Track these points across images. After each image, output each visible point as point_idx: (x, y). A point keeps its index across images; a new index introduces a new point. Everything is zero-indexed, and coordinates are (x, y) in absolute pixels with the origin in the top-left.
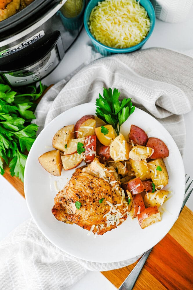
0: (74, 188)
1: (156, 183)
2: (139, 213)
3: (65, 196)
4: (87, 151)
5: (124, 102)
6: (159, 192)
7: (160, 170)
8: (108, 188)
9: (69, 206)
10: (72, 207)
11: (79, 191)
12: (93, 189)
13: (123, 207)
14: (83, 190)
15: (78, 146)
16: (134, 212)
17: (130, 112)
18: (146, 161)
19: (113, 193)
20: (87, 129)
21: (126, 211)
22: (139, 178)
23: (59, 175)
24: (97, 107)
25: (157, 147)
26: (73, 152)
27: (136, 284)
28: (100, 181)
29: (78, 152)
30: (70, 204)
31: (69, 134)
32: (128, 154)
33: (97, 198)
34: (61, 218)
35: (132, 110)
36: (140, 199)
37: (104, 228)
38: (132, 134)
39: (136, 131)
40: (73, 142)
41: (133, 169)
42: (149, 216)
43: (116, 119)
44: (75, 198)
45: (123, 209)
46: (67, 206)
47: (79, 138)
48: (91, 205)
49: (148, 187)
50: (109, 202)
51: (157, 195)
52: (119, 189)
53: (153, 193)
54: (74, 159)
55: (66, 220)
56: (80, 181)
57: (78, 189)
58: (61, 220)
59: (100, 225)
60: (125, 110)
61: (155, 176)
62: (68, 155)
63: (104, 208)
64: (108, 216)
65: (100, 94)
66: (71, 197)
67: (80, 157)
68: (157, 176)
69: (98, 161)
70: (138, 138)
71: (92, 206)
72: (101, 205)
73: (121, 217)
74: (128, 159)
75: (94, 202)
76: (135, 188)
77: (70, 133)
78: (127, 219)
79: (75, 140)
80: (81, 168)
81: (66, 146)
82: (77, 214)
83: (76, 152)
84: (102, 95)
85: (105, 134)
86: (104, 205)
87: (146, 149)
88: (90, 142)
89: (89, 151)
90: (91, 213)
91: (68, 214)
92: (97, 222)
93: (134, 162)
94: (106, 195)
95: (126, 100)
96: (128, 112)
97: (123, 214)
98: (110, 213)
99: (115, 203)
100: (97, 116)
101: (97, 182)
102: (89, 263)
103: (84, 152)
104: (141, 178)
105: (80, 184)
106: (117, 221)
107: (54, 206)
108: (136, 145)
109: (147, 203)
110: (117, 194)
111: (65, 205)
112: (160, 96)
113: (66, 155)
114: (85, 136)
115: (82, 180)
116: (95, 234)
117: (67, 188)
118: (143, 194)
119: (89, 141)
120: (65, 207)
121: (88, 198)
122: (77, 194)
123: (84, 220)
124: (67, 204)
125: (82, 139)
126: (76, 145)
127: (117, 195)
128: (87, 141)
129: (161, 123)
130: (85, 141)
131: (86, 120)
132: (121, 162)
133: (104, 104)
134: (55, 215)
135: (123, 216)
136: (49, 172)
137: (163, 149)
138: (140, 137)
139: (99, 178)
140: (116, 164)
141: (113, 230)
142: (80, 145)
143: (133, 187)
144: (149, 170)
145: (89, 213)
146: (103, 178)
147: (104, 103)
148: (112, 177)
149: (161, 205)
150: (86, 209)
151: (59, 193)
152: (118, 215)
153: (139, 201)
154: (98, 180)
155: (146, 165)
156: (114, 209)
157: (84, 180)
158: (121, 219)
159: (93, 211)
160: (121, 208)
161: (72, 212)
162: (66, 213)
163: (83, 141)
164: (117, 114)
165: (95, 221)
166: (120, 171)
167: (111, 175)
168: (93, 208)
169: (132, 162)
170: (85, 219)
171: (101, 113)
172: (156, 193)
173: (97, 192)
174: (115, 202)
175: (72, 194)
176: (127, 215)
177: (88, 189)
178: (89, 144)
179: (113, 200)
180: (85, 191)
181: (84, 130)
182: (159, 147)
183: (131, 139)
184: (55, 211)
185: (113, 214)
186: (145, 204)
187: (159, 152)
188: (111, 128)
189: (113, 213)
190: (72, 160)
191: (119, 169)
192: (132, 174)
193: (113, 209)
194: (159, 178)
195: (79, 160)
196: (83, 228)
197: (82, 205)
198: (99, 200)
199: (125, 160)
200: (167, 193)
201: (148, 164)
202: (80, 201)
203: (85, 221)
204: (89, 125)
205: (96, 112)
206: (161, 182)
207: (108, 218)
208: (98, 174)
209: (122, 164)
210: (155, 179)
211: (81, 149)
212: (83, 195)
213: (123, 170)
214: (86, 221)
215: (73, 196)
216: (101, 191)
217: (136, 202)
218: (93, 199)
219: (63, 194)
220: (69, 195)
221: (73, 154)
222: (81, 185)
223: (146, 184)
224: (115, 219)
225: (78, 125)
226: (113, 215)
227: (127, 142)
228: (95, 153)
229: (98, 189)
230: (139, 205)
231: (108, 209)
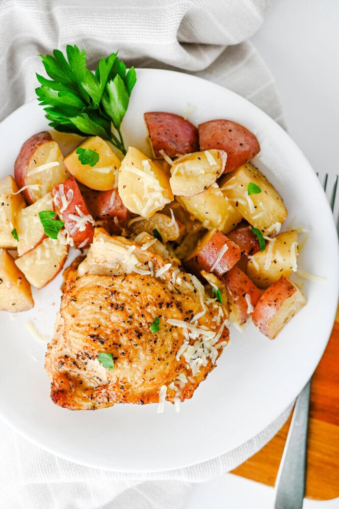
0: (78, 325)
1: (260, 223)
2: (250, 309)
3: (67, 351)
4: (69, 222)
5: (105, 70)
6: (275, 242)
7: (257, 190)
8: (158, 288)
9: (85, 369)
10: (95, 369)
11: (93, 326)
12: (123, 308)
13: (211, 313)
14: (103, 321)
15: (42, 222)
16: (239, 311)
17: (127, 86)
18: (216, 186)
19: (175, 296)
20: (45, 171)
21: (222, 320)
22: (217, 231)
23: (31, 306)
24: (44, 109)
25: (226, 142)
26: (38, 241)
27: (310, 461)
28: (131, 283)
29: (47, 235)
30: (86, 363)
31: (9, 201)
32: (167, 186)
33: (143, 324)
34: (82, 405)
35: (131, 79)
36: (239, 277)
37: (188, 380)
38: (157, 136)
39: (161, 123)
40: (25, 216)
41: (193, 215)
42: (278, 309)
43: (102, 117)
44: (93, 348)
45: (214, 320)
46: (82, 372)
47: (36, 201)
48: (136, 345)
49: (245, 242)
50: (174, 320)
51: (274, 252)
52: (184, 278)
53: (264, 251)
54: (47, 254)
55: (95, 404)
56: (85, 300)
57: (88, 322)
58: (83, 408)
59: (178, 378)
60: (113, 87)
61: (252, 210)
62: (29, 254)
63: (170, 337)
64: (186, 352)
65: (38, 75)
66: (81, 348)
67: (58, 245)
68: (256, 207)
69: (105, 236)
70: (174, 140)
71: (139, 347)
72: (158, 336)
73: (216, 340)
74: (173, 200)
75: (139, 338)
76: (219, 260)
77: (9, 198)
78: (230, 335)
79: (30, 208)
80: (74, 267)
81: (15, 233)
82: (114, 380)
83: (45, 237)
84: (44, 76)
85: (92, 166)
86: (166, 331)
87: (206, 157)
88: (67, 199)
89: (73, 221)
90: (145, 364)
91: (92, 389)
92: (168, 377)
93: (190, 199)
94: (161, 307)
95: (107, 61)
96: (123, 86)
97: (216, 330)
98: (188, 342)
99: (189, 316)
100: (55, 130)
101: (125, 288)
102: (190, 471)
103: (63, 228)
104: (221, 228)
105: (88, 307)
106: (210, 352)
107: (53, 384)
108: (177, 158)
109: (259, 278)
110: (186, 292)
111: (74, 372)
112: (182, 18)
113: (25, 254)
114: (49, 190)
115: (87, 297)
116: (173, 403)
117: (62, 328)
118: (242, 264)
119: (63, 199)
120: (79, 375)
121: (121, 335)
122: (92, 336)
123: (136, 386)
124: (80, 369)
125: (44, 200)
126: (37, 220)
127: (185, 295)
128: (59, 200)
129: (208, 79)
130: (53, 203)
131: (33, 151)
132: (159, 212)
133: (59, 95)
134: (63, 406)
135: (219, 336)
136: (4, 310)
137: (242, 140)
138: (176, 136)
139: (126, 275)
140: (149, 223)
141: (209, 374)
142: (47, 217)
143: (213, 260)
144: (231, 203)
145: (139, 367)
146: (136, 271)
147: (57, 92)
148: (155, 258)
149: (295, 270)
150: (130, 361)
151: (50, 348)
152: (207, 339)
153: (241, 282)
154: (125, 281)
155: (222, 195)
156: (193, 329)
157: (93, 296)
158: (217, 343)
159: (148, 358)
160: (207, 321)
161: (100, 380)
162: (86, 389)
163: (50, 203)
164: (101, 104)
165: (162, 378)
166: (165, 235)
167: (152, 255)
168: (144, 350)
169: (186, 202)
170: (136, 383)
171: (60, 118)
172: (270, 247)
173: (137, 310)
174: (187, 313)
175: (81, 341)
176: (227, 329)
177: (111, 313)
178: (65, 205)
179: (181, 310)
180: (107, 318)
181: (38, 178)
182: (231, 140)
183: (159, 149)
184: (60, 396)
185: (195, 341)
186: (256, 286)
187: (237, 150)
188: (101, 144)
189: (195, 339)
190: (43, 258)
191: (161, 230)
192: (196, 228)
193: (190, 331)
194: (262, 211)
195: (60, 253)
196: (141, 405)
197: (115, 355)
198: (149, 327)
199: (167, 206)
200: (295, 236)
201: (223, 189)
202: (106, 349)
203: (139, 387)
204: (46, 159)
205: (50, 122)
206: (272, 218)
207: (188, 357)
208: (120, 266)
209: (164, 216)
210: (255, 218)
211: (53, 226)
212: (108, 332)
213: (171, 228)
214: (141, 386)
215: (86, 344)
216: (144, 303)
217: (236, 289)
218: (136, 331)
219: (59, 348)
220: (73, 345)
221: (40, 243)
222: (91, 310)
223: (238, 237)
224: (206, 351)
225: (19, 171)
226: (196, 343)
227: (153, 160)
228: (89, 218)
229: (136, 301)
230: (243, 293)
231: (180, 335)
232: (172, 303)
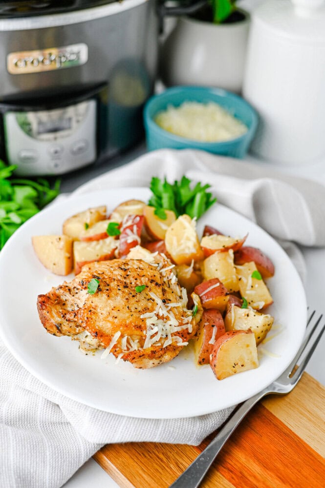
1: (250, 298)
3: (69, 284)
4: (125, 235)
9: (73, 296)
10: (80, 297)
11: (99, 272)
12: (126, 270)
13: (183, 316)
14: (107, 272)
16: (204, 339)
18: (232, 254)
19: (165, 285)
21: (188, 323)
23: (64, 274)
29: (108, 234)
30: (77, 293)
33: (133, 283)
37: (139, 348)
40: (100, 223)
45: (182, 318)
46: (70, 298)
48: (120, 290)
50: (155, 295)
52: (178, 285)
54: (98, 248)
55: (63, 324)
56: (104, 264)
57: (97, 270)
61: (249, 287)
62: (87, 241)
63: (145, 302)
67: (108, 246)
68: (252, 287)
71: (120, 292)
72: (138, 295)
73: (176, 330)
75: (125, 288)
76: (208, 290)
77: (97, 213)
82: (88, 303)
83: (105, 235)
86: (145, 298)
88: (132, 222)
90: (118, 304)
91: (69, 311)
92: (126, 326)
94: (151, 282)
97: (181, 324)
98: (155, 314)
99: (167, 301)
101: (135, 265)
103: (118, 238)
106: (167, 336)
110: (173, 290)
111: (65, 296)
115: (107, 263)
116: (116, 358)
119: (130, 221)
120: (66, 300)
121: (114, 281)
122: (94, 276)
123: (101, 317)
124: (70, 295)
126: (106, 225)
128: (127, 221)
130: (122, 221)
135: (179, 329)
144: (237, 277)
145: (111, 303)
146: (149, 262)
148: (166, 263)
150: (109, 297)
152: (170, 324)
156: (165, 309)
158: (175, 334)
159: (122, 302)
160: (177, 314)
161: (78, 306)
162: (64, 309)
168: (123, 297)
170: (102, 314)
173: (135, 275)
174: (167, 299)
177: (117, 271)
178: (129, 224)
179: (164, 295)
180: (111, 272)
185: (161, 318)
186: (225, 327)
188: (172, 215)
189: (161, 315)
190: (94, 248)
193: (161, 308)
194: (255, 291)
195: (106, 251)
196: (93, 337)
197: (101, 287)
198: (135, 287)
201: (236, 266)
207: (149, 323)
210: (248, 292)
211: (113, 231)
212: (107, 277)
214: (104, 318)
215: (87, 277)
216: (142, 274)
217: (209, 318)
218: (125, 283)
221: (98, 239)
222: (105, 267)
224: (164, 331)
228: (138, 238)
229: (138, 271)
230: (213, 324)
231: (152, 307)
232: (160, 285)
